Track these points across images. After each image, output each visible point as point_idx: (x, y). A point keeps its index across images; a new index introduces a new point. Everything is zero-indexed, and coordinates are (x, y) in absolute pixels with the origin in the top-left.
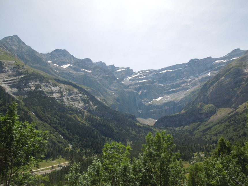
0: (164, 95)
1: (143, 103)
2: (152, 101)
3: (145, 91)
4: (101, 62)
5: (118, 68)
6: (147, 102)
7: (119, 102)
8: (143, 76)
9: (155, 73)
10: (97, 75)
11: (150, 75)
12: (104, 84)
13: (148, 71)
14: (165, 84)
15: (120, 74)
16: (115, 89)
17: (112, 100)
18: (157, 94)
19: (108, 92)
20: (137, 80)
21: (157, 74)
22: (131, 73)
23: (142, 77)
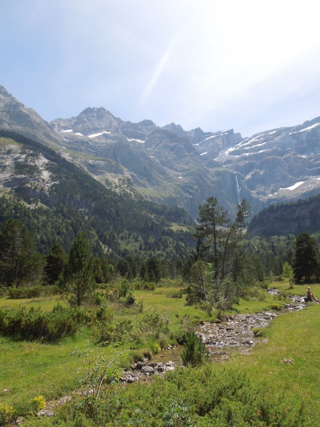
0: (306, 177)
1: (255, 196)
2: (277, 191)
3: (262, 173)
4: (173, 124)
5: (209, 134)
6: (265, 194)
7: (190, 193)
8: (261, 143)
9: (287, 134)
10: (153, 145)
11: (277, 139)
12: (165, 160)
13: (274, 132)
14: (312, 154)
15: (211, 144)
16: (186, 167)
17: (171, 189)
18: (290, 177)
19: (168, 175)
20: (247, 151)
21: (293, 135)
22: (236, 142)
23: (259, 145)
